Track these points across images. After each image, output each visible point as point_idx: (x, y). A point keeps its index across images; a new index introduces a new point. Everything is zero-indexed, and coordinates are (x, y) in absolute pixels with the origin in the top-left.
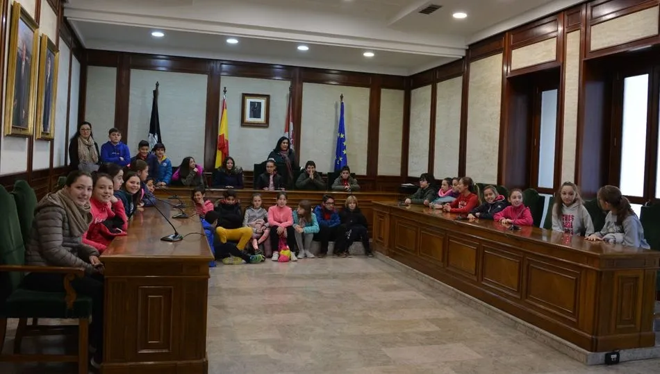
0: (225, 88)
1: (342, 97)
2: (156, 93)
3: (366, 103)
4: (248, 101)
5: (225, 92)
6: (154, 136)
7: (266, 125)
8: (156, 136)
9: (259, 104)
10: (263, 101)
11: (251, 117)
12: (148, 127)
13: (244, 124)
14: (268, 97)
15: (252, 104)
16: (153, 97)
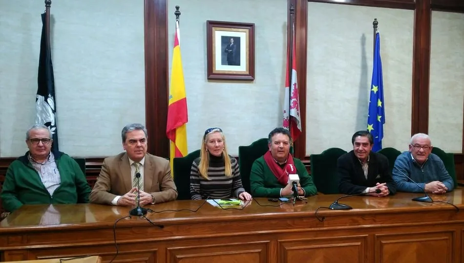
0: (177, 8)
1: (375, 24)
2: (45, 18)
3: (408, 36)
4: (219, 34)
5: (178, 14)
6: (46, 100)
7: (250, 76)
8: (50, 100)
9: (237, 40)
10: (243, 35)
11: (223, 63)
12: (34, 84)
13: (212, 76)
14: (250, 27)
15: (225, 40)
16: (41, 25)
